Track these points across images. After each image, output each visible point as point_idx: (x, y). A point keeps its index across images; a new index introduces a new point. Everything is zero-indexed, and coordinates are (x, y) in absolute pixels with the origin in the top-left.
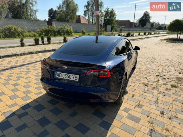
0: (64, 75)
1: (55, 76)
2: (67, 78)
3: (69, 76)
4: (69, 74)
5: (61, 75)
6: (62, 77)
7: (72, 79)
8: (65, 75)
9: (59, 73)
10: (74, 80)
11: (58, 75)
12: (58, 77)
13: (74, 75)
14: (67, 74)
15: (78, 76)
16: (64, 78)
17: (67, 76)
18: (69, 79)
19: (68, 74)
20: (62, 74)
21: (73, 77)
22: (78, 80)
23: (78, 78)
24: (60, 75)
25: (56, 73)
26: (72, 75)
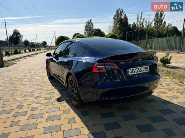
0: (136, 70)
1: (128, 74)
2: (140, 72)
3: (141, 69)
5: (134, 71)
6: (136, 73)
7: (144, 71)
8: (138, 69)
9: (131, 69)
10: (146, 71)
11: (131, 72)
12: (131, 74)
13: (145, 67)
15: (148, 66)
16: (138, 73)
17: (139, 69)
18: (142, 72)
19: (140, 67)
20: (135, 69)
21: (145, 69)
22: (149, 71)
23: (149, 68)
24: (133, 71)
25: (128, 71)
26: (143, 67)
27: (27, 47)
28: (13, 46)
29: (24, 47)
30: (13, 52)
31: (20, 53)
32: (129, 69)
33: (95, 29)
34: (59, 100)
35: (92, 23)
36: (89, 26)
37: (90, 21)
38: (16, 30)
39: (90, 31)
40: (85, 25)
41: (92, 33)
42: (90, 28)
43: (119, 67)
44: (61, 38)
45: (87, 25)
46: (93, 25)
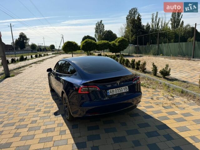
1: (108, 94)
2: (119, 92)
4: (121, 88)
5: (114, 91)
6: (115, 93)
7: (123, 91)
8: (117, 90)
9: (111, 90)
10: (125, 91)
11: (111, 93)
12: (111, 94)
13: (124, 87)
14: (119, 88)
15: (127, 87)
16: (117, 93)
17: (119, 90)
18: (121, 92)
20: (114, 89)
21: (124, 89)
22: (128, 90)
23: (128, 88)
24: (112, 92)
25: (108, 92)
26: (122, 88)
27: (34, 51)
28: (20, 51)
29: (31, 52)
30: (19, 59)
31: (26, 59)
32: (109, 90)
33: (106, 31)
34: (56, 114)
35: (103, 25)
36: (99, 27)
37: (100, 21)
38: (22, 33)
39: (100, 33)
40: (95, 26)
41: (102, 36)
42: (101, 30)
43: (100, 89)
44: (68, 44)
45: (97, 26)
46: (104, 26)
